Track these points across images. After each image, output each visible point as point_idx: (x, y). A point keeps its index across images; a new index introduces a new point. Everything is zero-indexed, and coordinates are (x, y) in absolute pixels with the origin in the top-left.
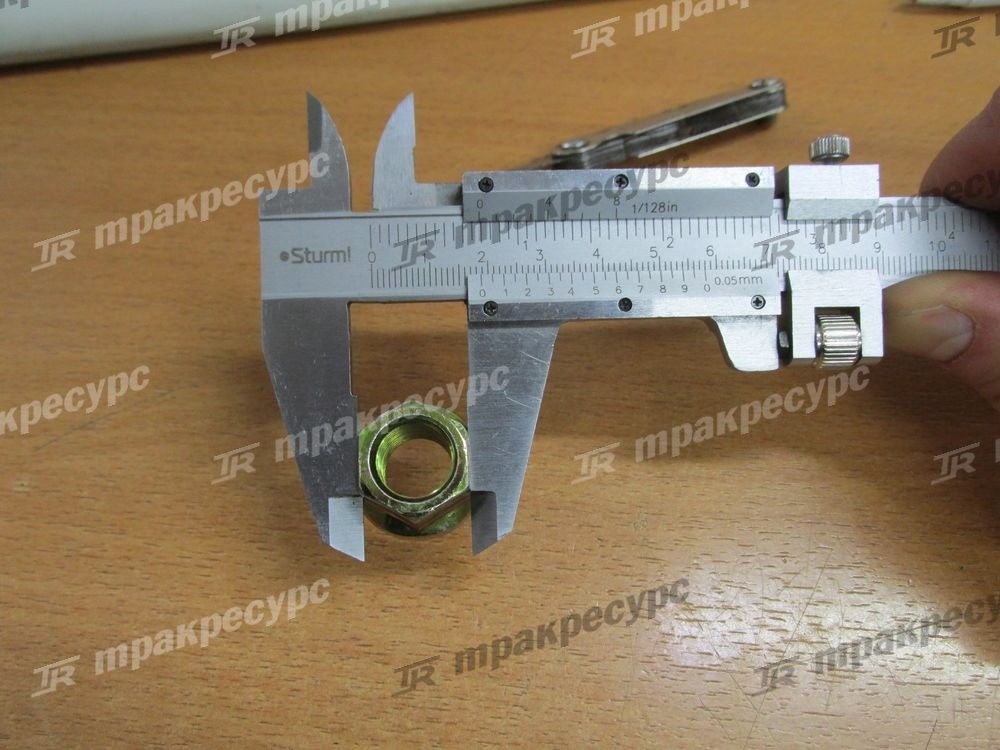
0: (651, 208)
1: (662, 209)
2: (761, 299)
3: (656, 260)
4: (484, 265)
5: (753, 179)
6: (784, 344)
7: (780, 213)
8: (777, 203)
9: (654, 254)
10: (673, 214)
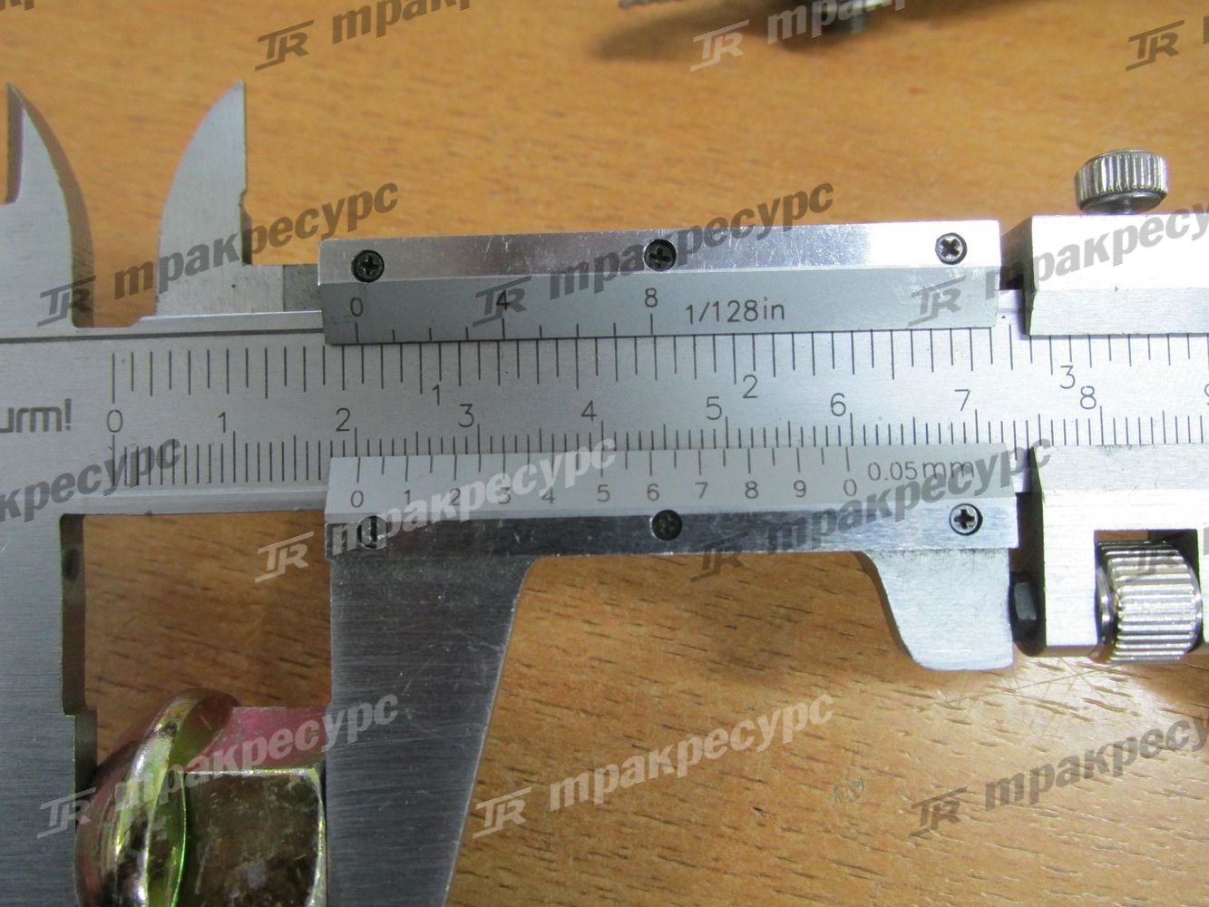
0: (726, 312)
1: (751, 315)
2: (972, 513)
3: (720, 425)
4: (349, 436)
5: (951, 249)
6: (1026, 614)
7: (1012, 319)
8: (1008, 298)
9: (714, 412)
10: (776, 324)
